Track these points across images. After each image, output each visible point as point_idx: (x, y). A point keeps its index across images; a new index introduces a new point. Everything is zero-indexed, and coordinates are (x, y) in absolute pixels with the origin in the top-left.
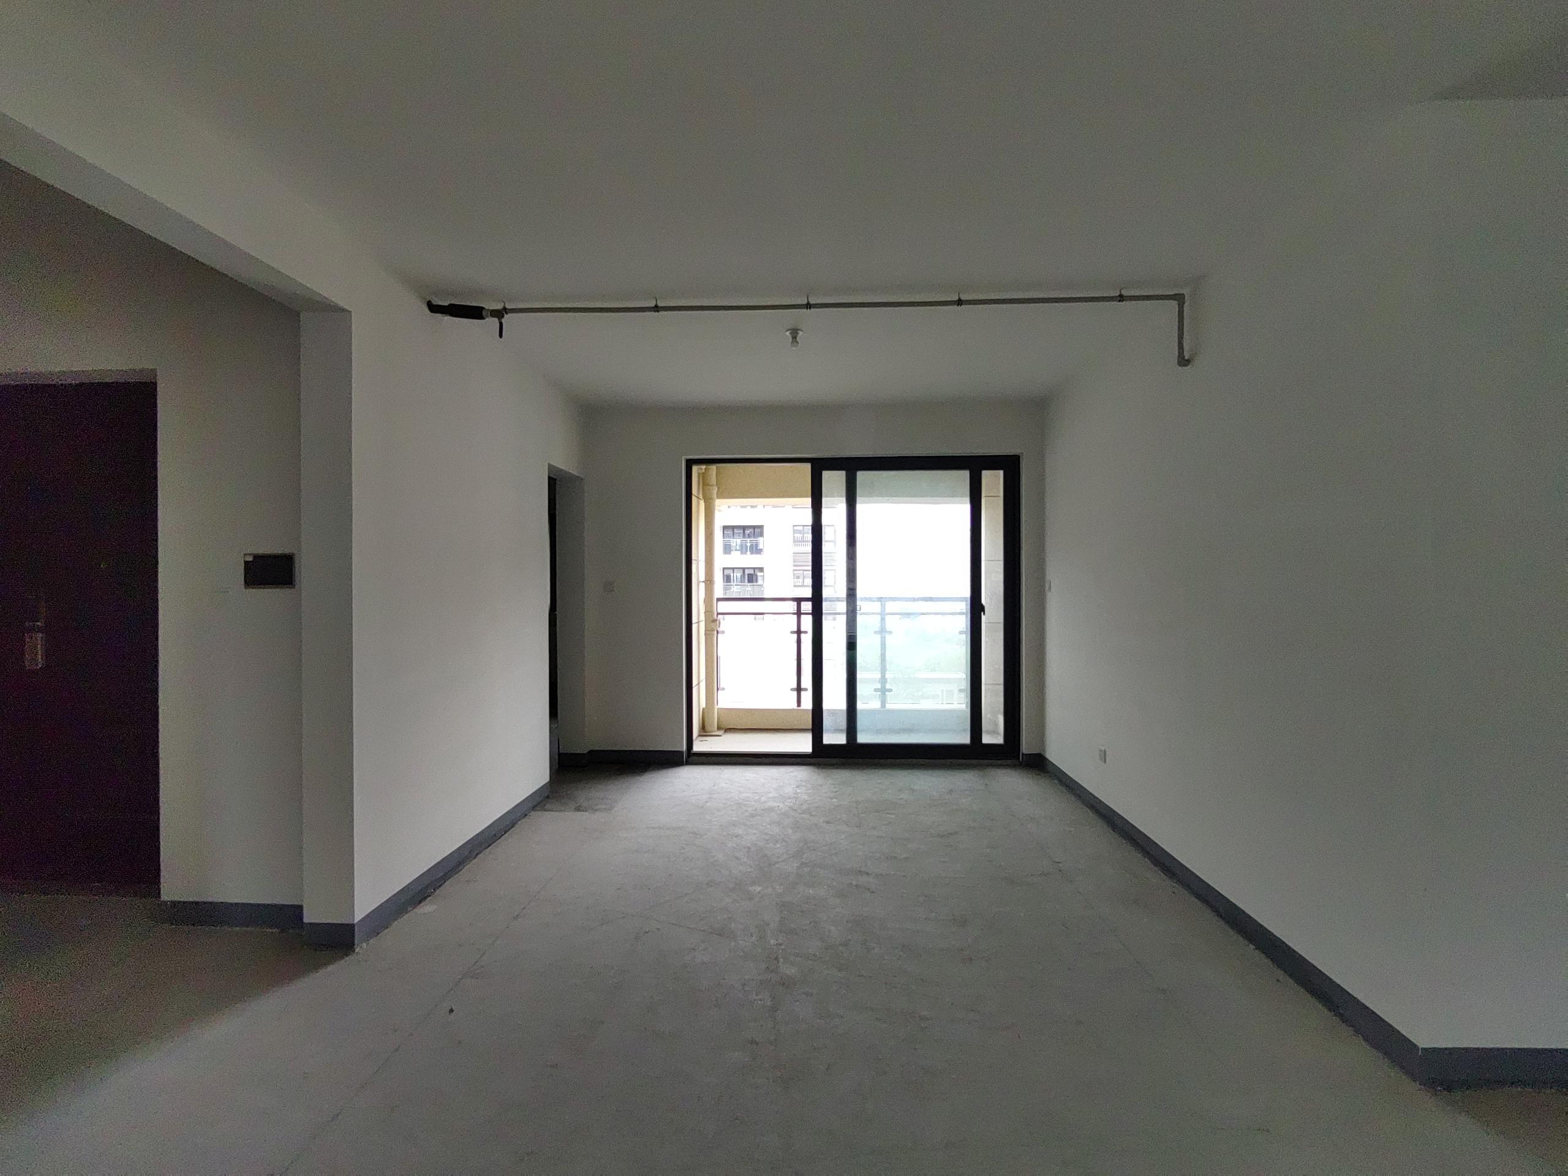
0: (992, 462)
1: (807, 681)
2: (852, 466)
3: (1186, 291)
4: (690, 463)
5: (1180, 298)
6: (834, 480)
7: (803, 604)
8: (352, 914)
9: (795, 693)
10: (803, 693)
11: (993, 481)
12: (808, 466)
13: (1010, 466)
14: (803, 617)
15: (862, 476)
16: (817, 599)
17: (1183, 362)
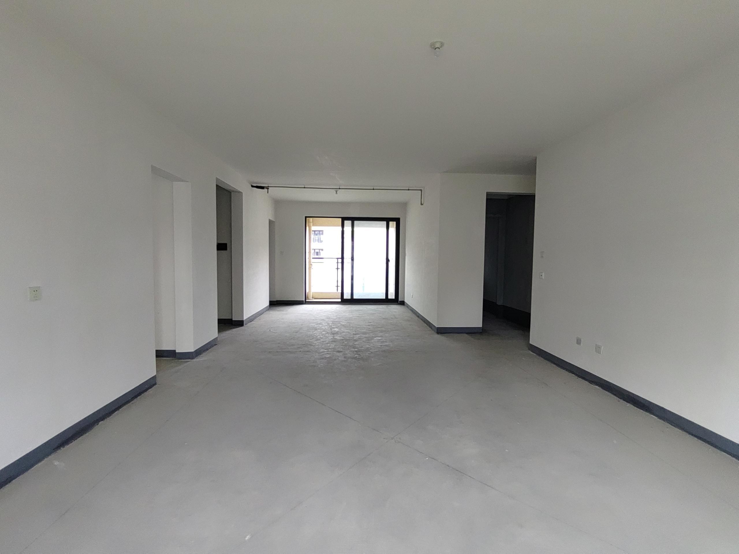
0: (392, 219)
1: (340, 284)
2: (353, 220)
3: (422, 189)
4: (306, 217)
5: (421, 190)
6: (348, 223)
7: (339, 259)
8: (243, 318)
9: (336, 287)
10: (338, 287)
11: (393, 226)
12: (340, 219)
13: (397, 221)
14: (339, 264)
15: (356, 222)
16: (342, 258)
17: (422, 204)
